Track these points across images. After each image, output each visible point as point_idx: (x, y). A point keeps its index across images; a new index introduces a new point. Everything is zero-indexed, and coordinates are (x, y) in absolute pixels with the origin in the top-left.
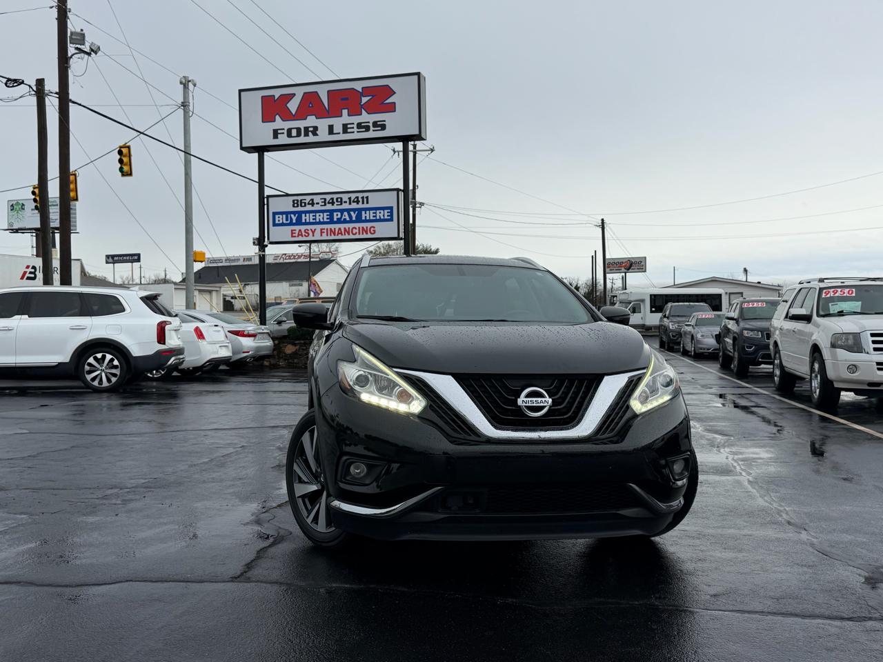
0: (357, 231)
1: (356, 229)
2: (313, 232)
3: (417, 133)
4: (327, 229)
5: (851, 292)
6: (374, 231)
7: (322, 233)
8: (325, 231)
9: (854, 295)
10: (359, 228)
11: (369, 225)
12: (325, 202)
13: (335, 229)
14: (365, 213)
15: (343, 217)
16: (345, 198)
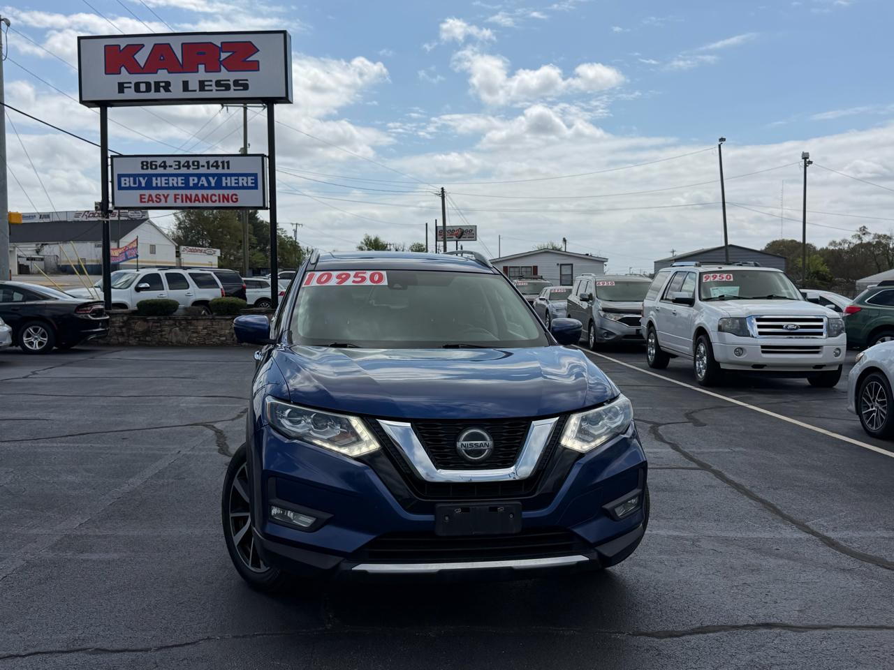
0: (217, 198)
1: (215, 195)
2: (166, 198)
3: (284, 95)
4: (182, 195)
5: (729, 277)
6: (237, 199)
7: (176, 199)
8: (180, 197)
9: (732, 280)
10: (219, 195)
11: (231, 192)
12: (179, 165)
13: (191, 195)
14: (226, 179)
15: (201, 183)
16: (203, 161)
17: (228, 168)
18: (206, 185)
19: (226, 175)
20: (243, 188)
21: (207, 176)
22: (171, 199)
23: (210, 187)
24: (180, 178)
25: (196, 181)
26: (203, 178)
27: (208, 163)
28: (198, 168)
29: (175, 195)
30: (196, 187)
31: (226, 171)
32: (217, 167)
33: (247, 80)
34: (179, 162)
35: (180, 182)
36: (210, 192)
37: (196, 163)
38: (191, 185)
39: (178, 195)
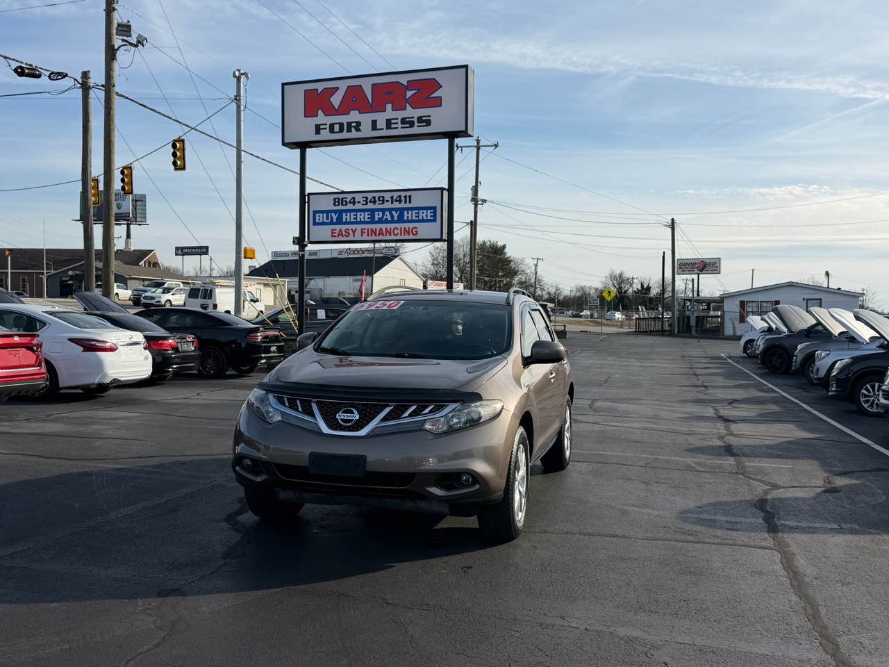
0: (399, 231)
1: (397, 229)
2: (354, 232)
3: (463, 129)
4: (368, 229)
6: (417, 232)
7: (362, 233)
8: (366, 231)
10: (401, 228)
11: (411, 225)
12: (366, 201)
13: (376, 229)
14: (408, 213)
15: (385, 217)
16: (387, 196)
17: (410, 202)
18: (389, 219)
19: (408, 209)
20: (423, 221)
21: (390, 210)
22: (358, 233)
23: (393, 221)
24: (366, 213)
25: (381, 216)
26: (387, 213)
27: (392, 197)
28: (383, 203)
29: (362, 229)
30: (381, 221)
31: (408, 205)
32: (400, 201)
33: (430, 116)
34: (367, 198)
35: (367, 216)
36: (393, 226)
37: (381, 199)
38: (376, 219)
39: (365, 229)
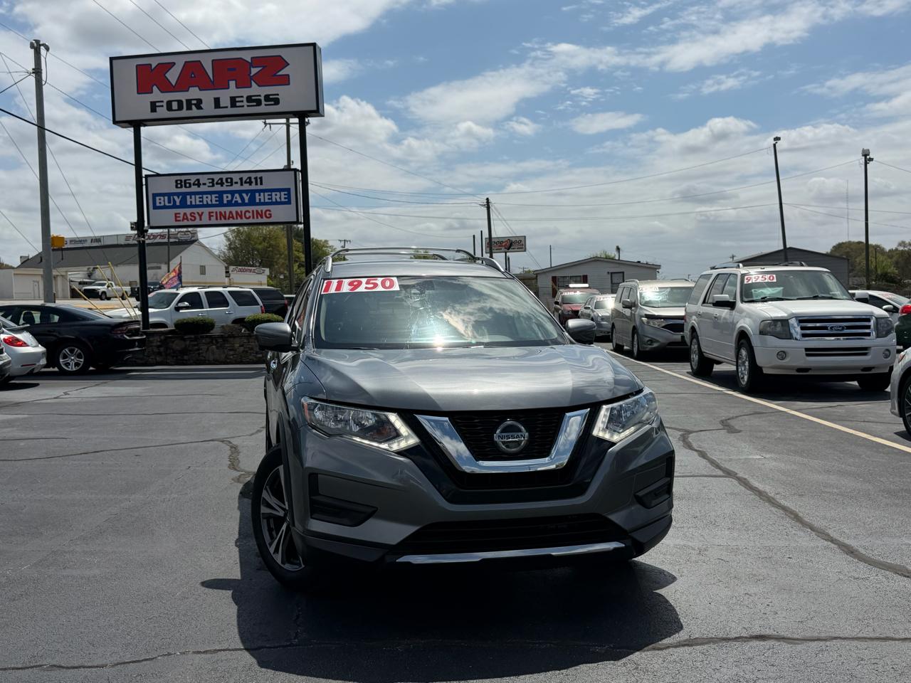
0: (251, 214)
1: (249, 212)
2: (200, 216)
3: (315, 108)
4: (216, 212)
5: (771, 278)
6: (270, 214)
7: (210, 217)
8: (214, 214)
9: (775, 280)
10: (253, 211)
11: (264, 208)
12: (213, 182)
13: (225, 212)
14: (260, 195)
15: (234, 199)
16: (236, 178)
17: (261, 184)
18: (240, 201)
19: (260, 191)
20: (277, 203)
21: (240, 192)
22: (205, 217)
23: (243, 204)
24: (213, 196)
25: (230, 198)
26: (237, 195)
27: (241, 179)
28: (232, 185)
29: (210, 213)
30: (230, 204)
31: (259, 187)
32: (250, 183)
33: (278, 95)
34: (213, 180)
35: (214, 199)
36: (244, 209)
37: (229, 180)
38: (225, 202)
39: (213, 212)
